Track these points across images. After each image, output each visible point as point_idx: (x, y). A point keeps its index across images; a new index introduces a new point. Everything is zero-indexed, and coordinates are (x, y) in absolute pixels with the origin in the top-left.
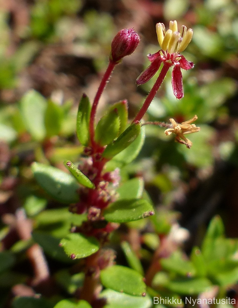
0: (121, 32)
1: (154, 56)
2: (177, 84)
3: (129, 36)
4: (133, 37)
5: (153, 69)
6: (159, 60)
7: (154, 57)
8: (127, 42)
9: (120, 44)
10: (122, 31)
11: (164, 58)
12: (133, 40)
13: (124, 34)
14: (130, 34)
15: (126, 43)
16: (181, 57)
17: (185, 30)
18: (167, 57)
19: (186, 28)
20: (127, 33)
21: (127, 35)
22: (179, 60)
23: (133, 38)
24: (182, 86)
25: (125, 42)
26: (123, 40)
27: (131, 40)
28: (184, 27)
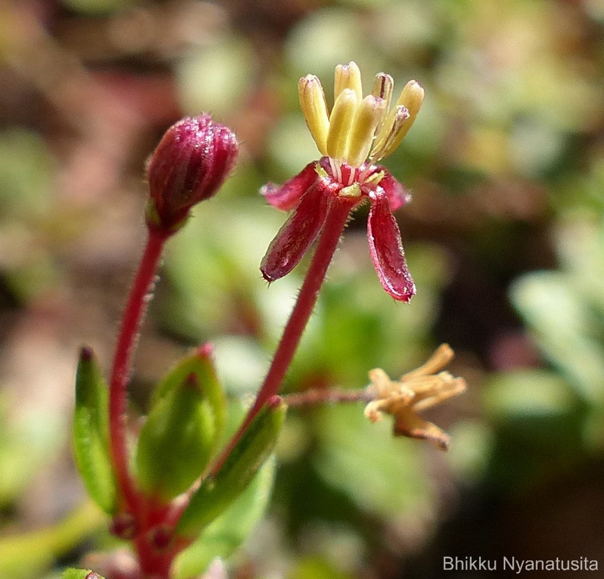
0: (177, 130)
1: (291, 187)
2: (387, 255)
3: (209, 139)
4: (217, 139)
5: (304, 226)
6: (321, 192)
7: (291, 189)
8: (204, 157)
9: (183, 168)
10: (180, 127)
11: (333, 184)
12: (218, 149)
13: (189, 132)
14: (206, 131)
15: (203, 161)
16: (383, 172)
17: (389, 86)
18: (340, 180)
19: (389, 80)
20: (197, 128)
21: (200, 135)
22: (379, 180)
23: (217, 143)
24: (402, 260)
25: (197, 158)
26: (189, 155)
27: (214, 148)
28: (384, 78)
